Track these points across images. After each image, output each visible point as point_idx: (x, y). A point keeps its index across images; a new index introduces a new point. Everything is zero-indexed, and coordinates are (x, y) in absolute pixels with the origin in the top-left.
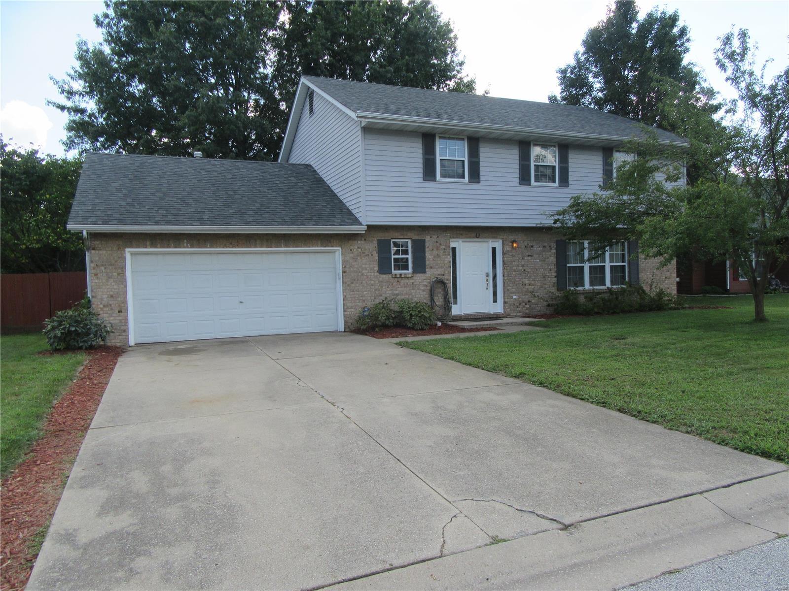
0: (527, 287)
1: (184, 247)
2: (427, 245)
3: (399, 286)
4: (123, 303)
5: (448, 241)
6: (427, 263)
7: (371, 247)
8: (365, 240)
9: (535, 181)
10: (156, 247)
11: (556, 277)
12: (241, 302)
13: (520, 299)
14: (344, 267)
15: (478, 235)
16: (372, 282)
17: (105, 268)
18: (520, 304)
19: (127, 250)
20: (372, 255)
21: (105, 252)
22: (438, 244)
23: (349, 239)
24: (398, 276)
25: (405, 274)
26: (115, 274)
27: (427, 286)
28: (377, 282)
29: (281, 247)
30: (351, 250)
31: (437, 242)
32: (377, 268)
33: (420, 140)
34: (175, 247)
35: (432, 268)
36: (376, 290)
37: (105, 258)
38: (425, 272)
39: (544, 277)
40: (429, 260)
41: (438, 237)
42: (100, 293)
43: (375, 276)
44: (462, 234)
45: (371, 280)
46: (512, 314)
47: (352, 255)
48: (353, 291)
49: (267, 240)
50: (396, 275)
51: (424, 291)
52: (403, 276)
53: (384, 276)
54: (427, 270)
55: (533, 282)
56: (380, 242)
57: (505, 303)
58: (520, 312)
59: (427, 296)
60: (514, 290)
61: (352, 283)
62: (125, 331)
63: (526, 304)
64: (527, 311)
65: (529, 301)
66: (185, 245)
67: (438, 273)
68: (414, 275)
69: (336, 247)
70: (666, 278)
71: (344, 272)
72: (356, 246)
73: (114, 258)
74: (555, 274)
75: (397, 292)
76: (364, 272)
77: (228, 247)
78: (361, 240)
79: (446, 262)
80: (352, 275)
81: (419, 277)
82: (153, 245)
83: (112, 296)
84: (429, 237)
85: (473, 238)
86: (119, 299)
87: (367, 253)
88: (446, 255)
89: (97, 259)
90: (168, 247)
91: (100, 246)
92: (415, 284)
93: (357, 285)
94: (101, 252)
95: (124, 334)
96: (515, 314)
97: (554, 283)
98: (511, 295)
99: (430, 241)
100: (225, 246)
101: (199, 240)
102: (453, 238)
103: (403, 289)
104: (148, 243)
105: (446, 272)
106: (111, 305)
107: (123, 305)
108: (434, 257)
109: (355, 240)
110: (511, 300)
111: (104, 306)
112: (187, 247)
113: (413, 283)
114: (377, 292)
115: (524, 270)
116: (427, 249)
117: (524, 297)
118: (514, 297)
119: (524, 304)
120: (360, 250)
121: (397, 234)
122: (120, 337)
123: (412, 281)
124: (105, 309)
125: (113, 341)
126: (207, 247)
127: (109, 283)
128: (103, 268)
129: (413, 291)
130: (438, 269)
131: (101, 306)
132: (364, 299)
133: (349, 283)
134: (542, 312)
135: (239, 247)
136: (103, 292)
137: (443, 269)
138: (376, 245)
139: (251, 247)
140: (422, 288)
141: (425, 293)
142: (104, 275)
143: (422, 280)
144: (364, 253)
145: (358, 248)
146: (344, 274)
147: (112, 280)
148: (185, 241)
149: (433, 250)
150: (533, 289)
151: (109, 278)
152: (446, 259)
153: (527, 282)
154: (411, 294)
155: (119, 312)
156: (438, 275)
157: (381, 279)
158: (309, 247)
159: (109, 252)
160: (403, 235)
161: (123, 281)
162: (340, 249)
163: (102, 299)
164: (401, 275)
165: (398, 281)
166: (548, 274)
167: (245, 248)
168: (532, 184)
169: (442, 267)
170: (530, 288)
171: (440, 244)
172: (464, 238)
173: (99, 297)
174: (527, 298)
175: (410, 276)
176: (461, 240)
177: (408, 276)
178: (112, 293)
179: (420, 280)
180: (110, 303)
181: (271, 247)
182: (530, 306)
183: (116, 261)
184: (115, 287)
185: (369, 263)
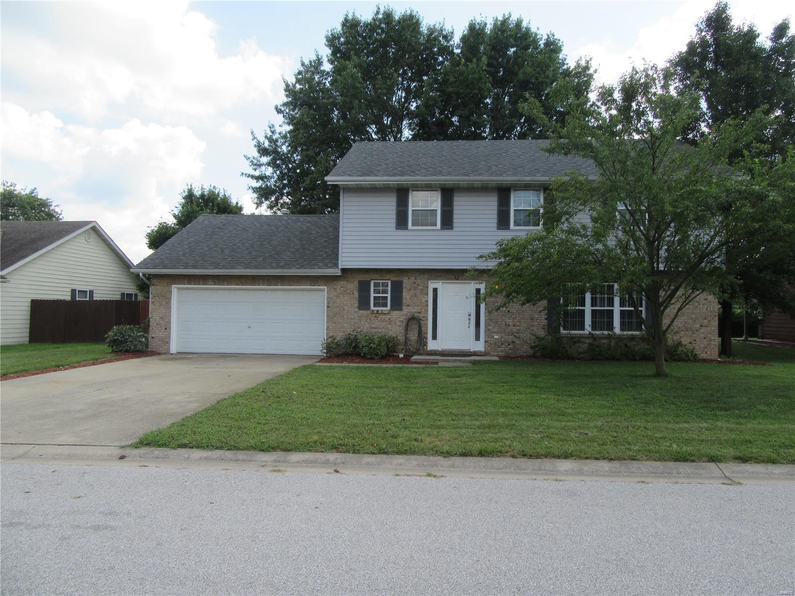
0: (510, 328)
1: (209, 285)
2: (404, 285)
3: (377, 321)
5: (426, 283)
6: (404, 301)
7: (352, 286)
8: (347, 280)
9: (515, 225)
10: (191, 284)
11: (546, 319)
12: (249, 327)
13: (503, 339)
14: (328, 303)
15: (457, 277)
16: (352, 316)
17: (159, 298)
18: (502, 344)
19: (173, 286)
20: (353, 293)
21: (160, 287)
22: (416, 285)
23: (333, 280)
24: (375, 312)
25: (382, 311)
26: (164, 303)
27: (403, 322)
28: (356, 316)
29: (278, 286)
30: (335, 289)
31: (415, 283)
32: (356, 305)
33: (395, 195)
34: (203, 285)
35: (408, 306)
36: (355, 323)
37: (159, 291)
38: (401, 310)
39: (532, 319)
40: (406, 299)
41: (416, 279)
42: (156, 316)
43: (355, 312)
44: (440, 276)
45: (351, 315)
46: (492, 353)
47: (335, 293)
48: (335, 323)
49: (268, 280)
50: (373, 311)
51: (400, 326)
52: (380, 312)
53: (363, 311)
54: (403, 308)
55: (518, 323)
56: (360, 282)
57: (486, 342)
58: (502, 351)
59: (403, 331)
60: (496, 330)
61: (335, 316)
62: (168, 343)
63: (509, 345)
64: (510, 351)
65: (513, 342)
66: (210, 283)
67: (414, 310)
68: (391, 312)
69: (322, 286)
70: (701, 326)
71: (328, 307)
72: (340, 285)
74: (546, 317)
75: (374, 326)
76: (345, 307)
77: (239, 285)
78: (344, 281)
79: (423, 301)
80: (335, 309)
81: (396, 314)
82: (189, 283)
83: (162, 318)
84: (407, 278)
85: (452, 279)
86: (166, 320)
87: (349, 292)
88: (423, 294)
90: (199, 284)
91: (157, 283)
92: (392, 319)
93: (339, 318)
94: (157, 287)
95: (167, 344)
96: (496, 354)
97: (544, 326)
98: (493, 334)
99: (407, 282)
100: (237, 284)
101: (219, 280)
102: (432, 279)
103: (380, 323)
104: (186, 281)
105: (423, 310)
106: (160, 324)
107: (167, 324)
108: (412, 296)
109: (338, 280)
110: (492, 339)
111: (157, 324)
112: (211, 285)
113: (390, 319)
114: (356, 325)
115: (509, 311)
116: (404, 290)
117: (507, 337)
118: (496, 337)
119: (507, 344)
120: (342, 289)
121: (376, 276)
122: (165, 347)
123: (389, 317)
124: (157, 326)
125: (160, 349)
126: (224, 285)
127: (161, 309)
129: (389, 326)
130: (415, 308)
131: (155, 324)
132: (344, 330)
133: (332, 316)
134: (528, 354)
137: (419, 308)
138: (357, 285)
139: (255, 286)
140: (398, 324)
141: (401, 328)
142: (158, 303)
143: (399, 317)
144: (345, 291)
145: (341, 287)
146: (328, 309)
147: (162, 307)
149: (410, 290)
150: (518, 330)
151: (161, 305)
152: (423, 299)
153: (511, 323)
154: (387, 328)
155: (166, 329)
156: (415, 312)
157: (360, 314)
158: (300, 286)
159: (162, 287)
160: (381, 276)
161: (169, 308)
162: (326, 287)
163: (157, 320)
164: (378, 311)
165: (376, 317)
166: (536, 316)
167: (251, 286)
168: (511, 228)
169: (418, 306)
170: (515, 329)
171: (418, 285)
172: (444, 279)
174: (511, 338)
175: (387, 312)
176: (441, 282)
177: (384, 312)
178: (162, 316)
179: (396, 317)
180: (160, 322)
181: (271, 286)
182: (514, 347)
183: (165, 294)
184: (164, 311)
185: (350, 301)
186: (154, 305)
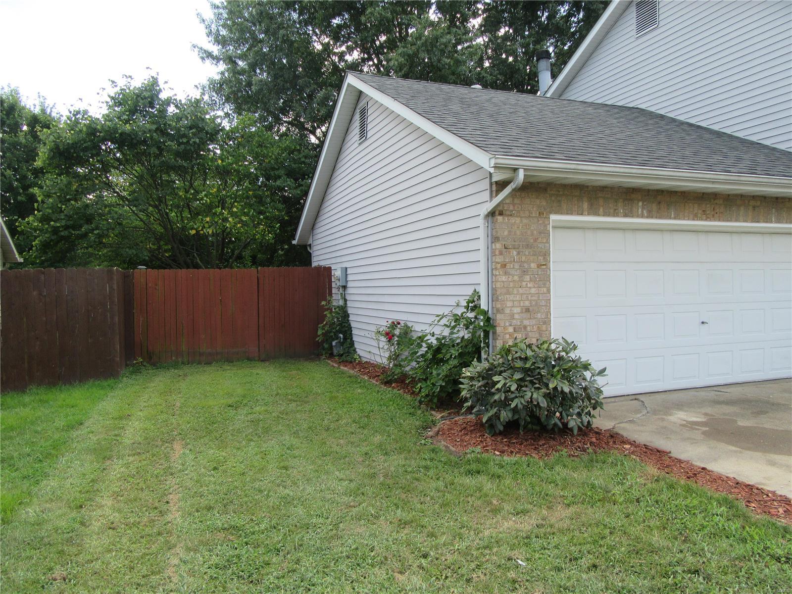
1: (638, 216)
4: (545, 323)
10: (598, 214)
12: (703, 323)
17: (518, 253)
19: (552, 217)
21: (518, 220)
26: (533, 265)
29: (771, 222)
34: (626, 216)
37: (518, 233)
42: (509, 304)
66: (640, 211)
73: (532, 234)
77: (700, 219)
82: (592, 211)
83: (527, 310)
86: (539, 315)
89: (506, 233)
90: (615, 214)
91: (511, 208)
94: (512, 220)
100: (695, 217)
101: (659, 203)
104: (586, 205)
106: (525, 327)
112: (642, 216)
127: (524, 284)
128: (515, 253)
131: (511, 330)
135: (715, 220)
136: (513, 301)
139: (731, 221)
142: (517, 266)
147: (527, 278)
148: (640, 204)
151: (525, 272)
159: (525, 221)
161: (546, 279)
163: (512, 316)
173: (507, 311)
178: (527, 303)
180: (526, 322)
181: (758, 221)
183: (536, 240)
184: (533, 291)
186: (506, 273)
